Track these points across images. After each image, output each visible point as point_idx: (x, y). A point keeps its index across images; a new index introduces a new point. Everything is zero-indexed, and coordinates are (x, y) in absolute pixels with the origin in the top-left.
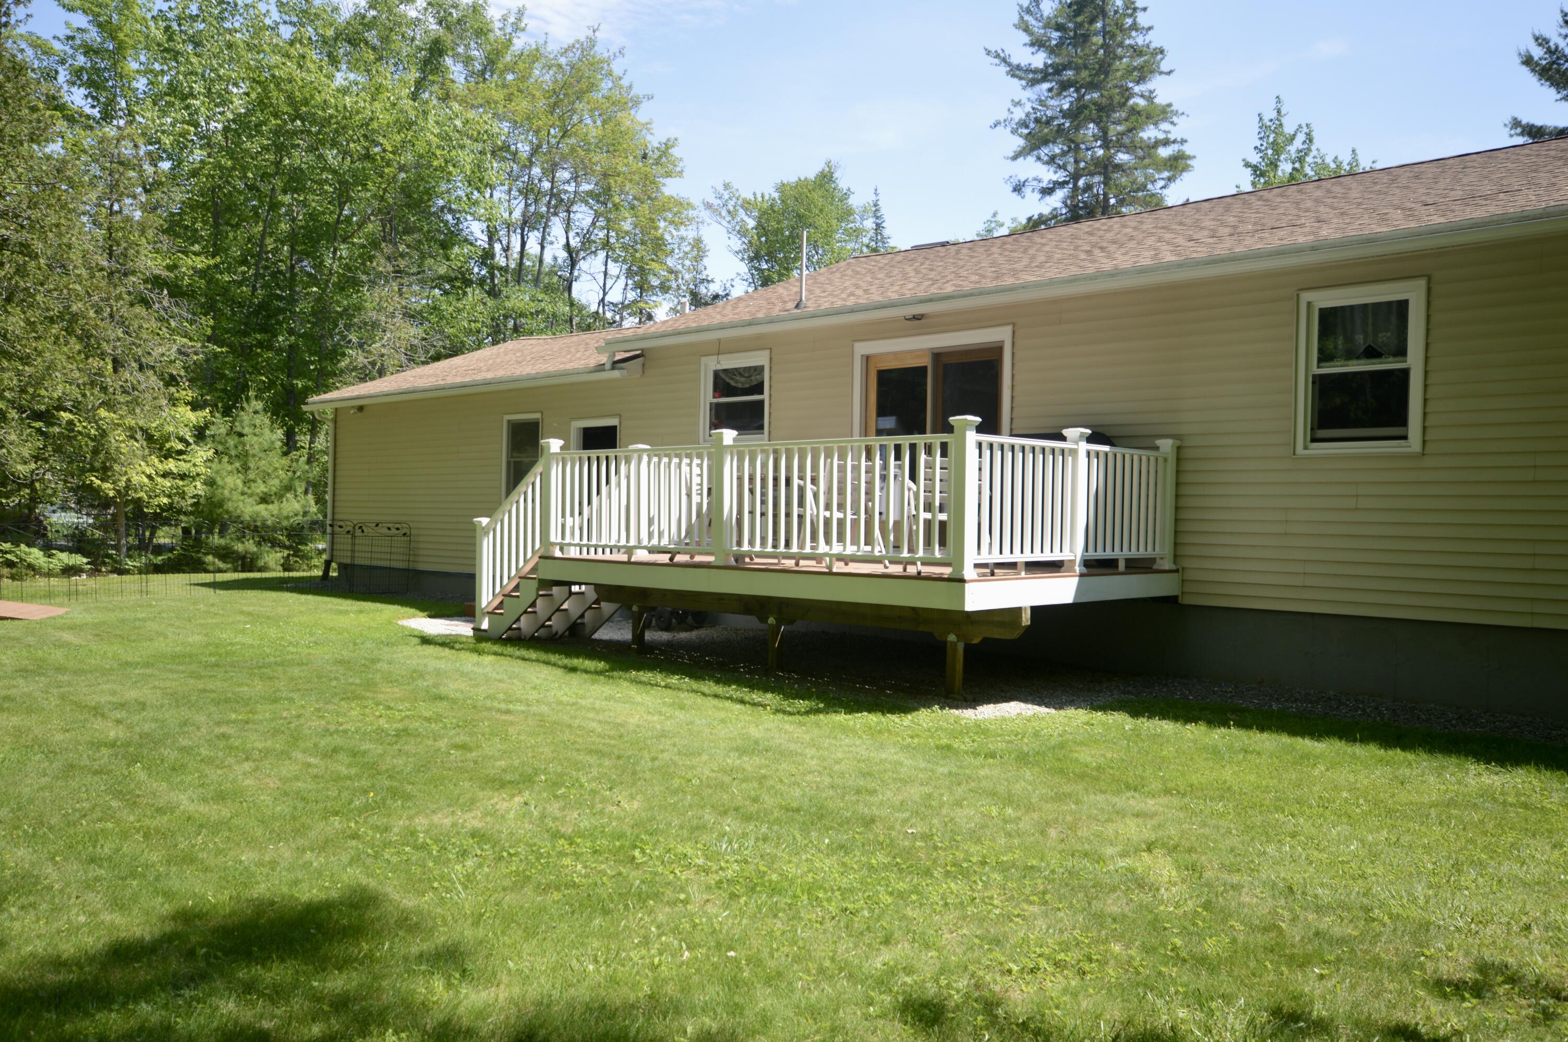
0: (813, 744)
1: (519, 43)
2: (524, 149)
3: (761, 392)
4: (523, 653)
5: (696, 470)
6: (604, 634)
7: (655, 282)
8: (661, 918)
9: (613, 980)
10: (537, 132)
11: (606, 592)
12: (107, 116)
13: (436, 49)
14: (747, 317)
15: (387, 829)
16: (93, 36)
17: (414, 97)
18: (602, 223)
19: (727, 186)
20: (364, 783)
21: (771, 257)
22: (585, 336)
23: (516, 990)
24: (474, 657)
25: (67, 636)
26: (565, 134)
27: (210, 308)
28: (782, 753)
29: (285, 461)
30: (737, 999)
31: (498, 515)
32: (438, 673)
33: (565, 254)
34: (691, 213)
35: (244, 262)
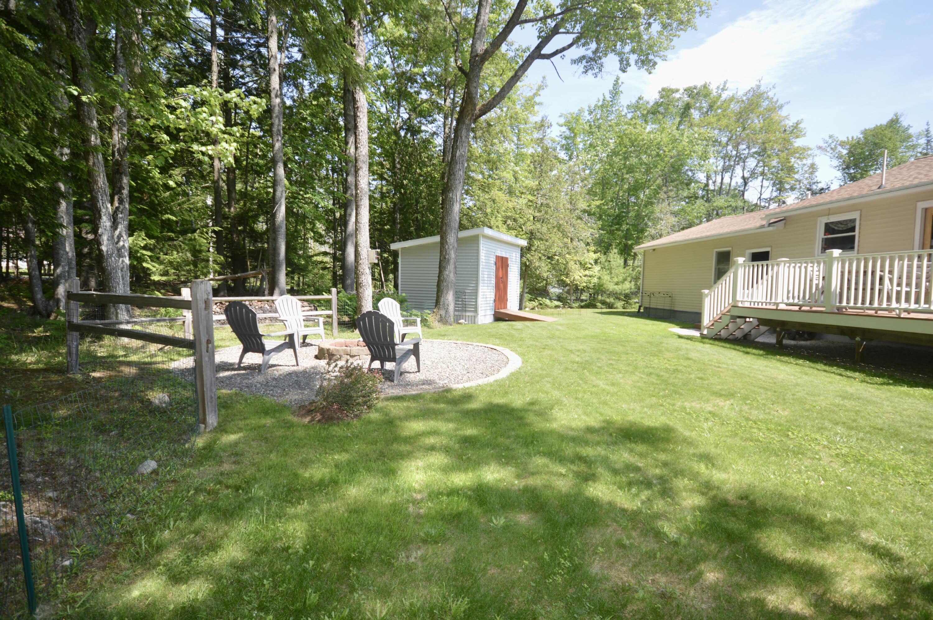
0: (887, 399)
1: (725, 96)
2: (724, 140)
3: (854, 231)
4: (723, 344)
5: (816, 269)
6: (760, 339)
7: (787, 186)
8: (806, 464)
9: (784, 484)
10: (730, 132)
11: (763, 322)
12: (571, 159)
13: (688, 107)
14: (847, 196)
15: (674, 405)
16: (568, 133)
17: (678, 129)
18: (761, 164)
19: (831, 137)
20: (663, 386)
21: (856, 166)
22: (752, 214)
23: (737, 477)
24: (701, 345)
25: (560, 327)
26: (744, 129)
27: (600, 218)
28: (868, 401)
29: (624, 270)
30: (855, 508)
31: (713, 289)
32: (687, 349)
33: (742, 181)
34: (809, 152)
35: (612, 201)
